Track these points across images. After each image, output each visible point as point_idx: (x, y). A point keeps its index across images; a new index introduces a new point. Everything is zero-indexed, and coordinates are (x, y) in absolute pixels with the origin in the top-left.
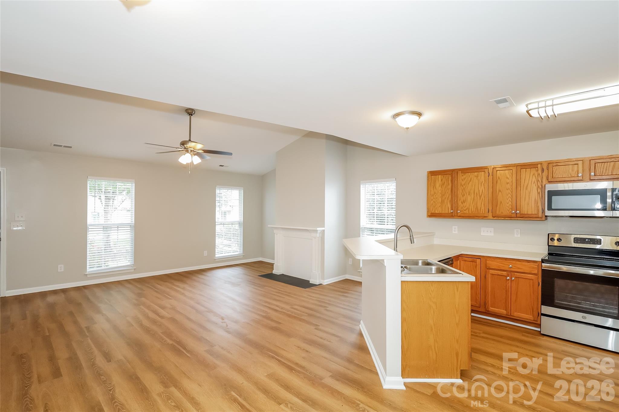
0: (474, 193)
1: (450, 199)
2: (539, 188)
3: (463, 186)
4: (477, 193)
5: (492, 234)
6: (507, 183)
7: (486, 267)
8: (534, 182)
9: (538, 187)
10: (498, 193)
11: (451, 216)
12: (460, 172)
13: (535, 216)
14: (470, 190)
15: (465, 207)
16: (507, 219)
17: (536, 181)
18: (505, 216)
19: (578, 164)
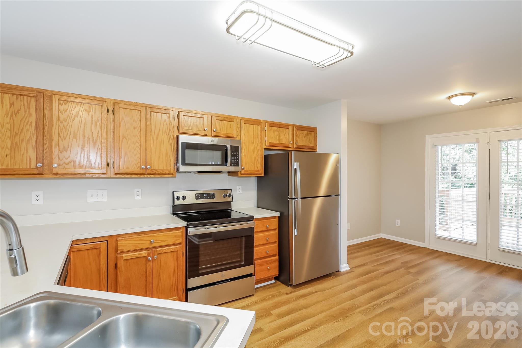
0: (84, 136)
1: (34, 144)
2: (170, 139)
3: (62, 122)
4: (88, 137)
5: (105, 199)
6: (134, 128)
7: (116, 252)
8: (166, 131)
9: (170, 137)
10: (122, 141)
11: (38, 174)
12: (55, 99)
13: (167, 172)
14: (76, 132)
15: (66, 159)
16: (134, 176)
17: (167, 130)
18: (133, 172)
19: (203, 118)
